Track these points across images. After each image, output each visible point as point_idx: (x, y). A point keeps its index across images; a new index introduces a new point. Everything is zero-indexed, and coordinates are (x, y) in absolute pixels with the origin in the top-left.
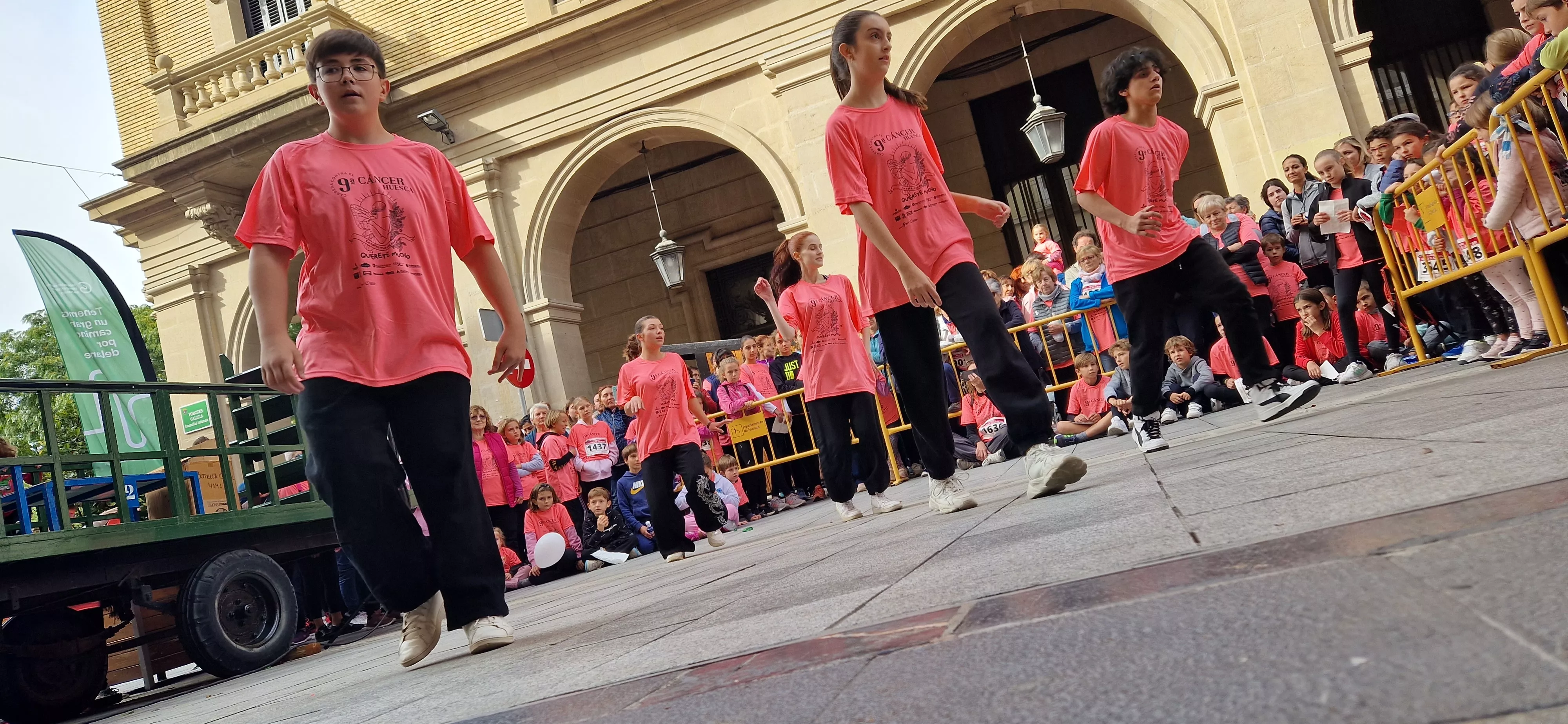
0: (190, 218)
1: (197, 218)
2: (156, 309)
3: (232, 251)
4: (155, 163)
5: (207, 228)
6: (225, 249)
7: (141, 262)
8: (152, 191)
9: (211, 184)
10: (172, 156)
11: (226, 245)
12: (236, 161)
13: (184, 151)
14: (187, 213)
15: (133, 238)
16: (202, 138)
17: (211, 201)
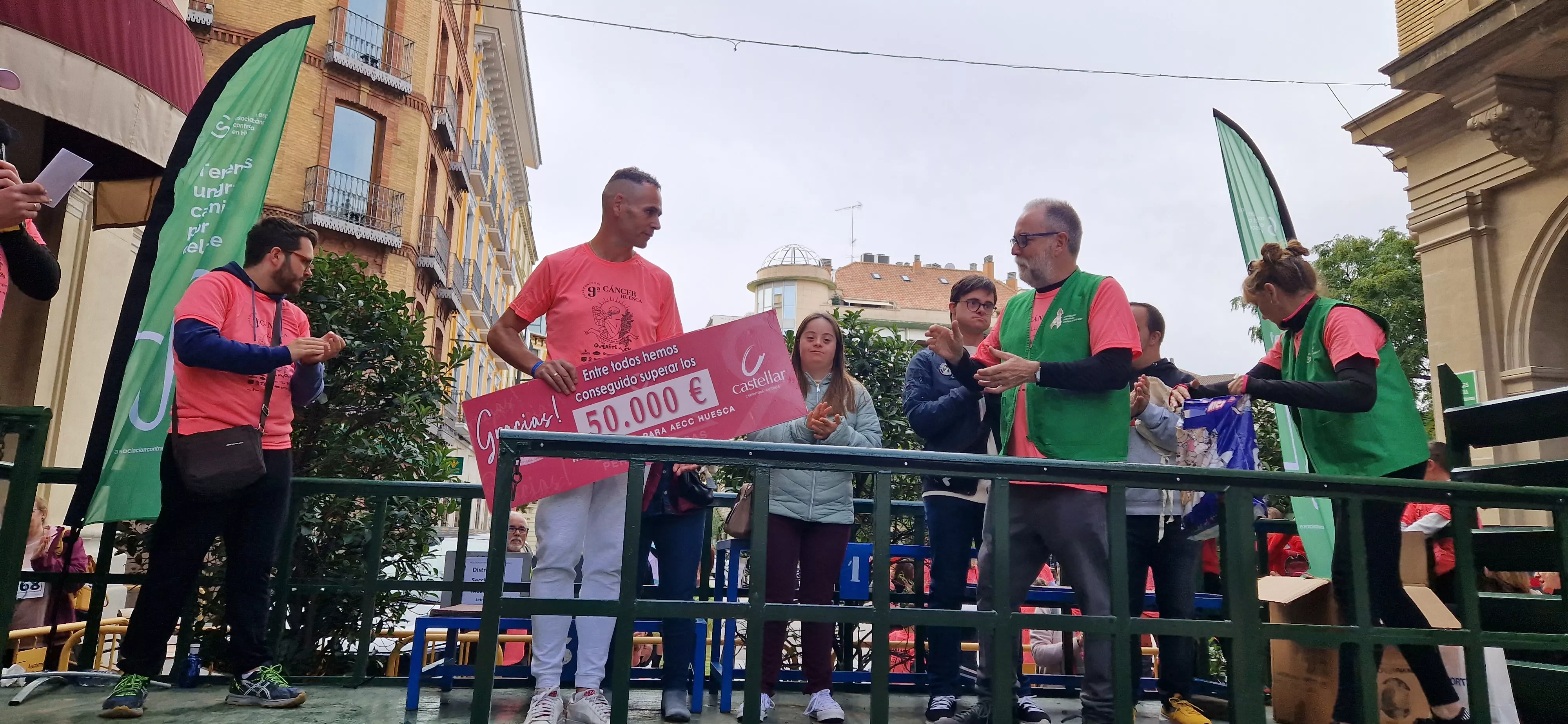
0: (1473, 129)
1: (1483, 127)
2: (1420, 250)
3: (1530, 169)
4: (1431, 60)
5: (1495, 139)
6: (1520, 167)
7: (1408, 190)
8: (1430, 99)
9: (1505, 79)
10: (1454, 47)
11: (1522, 161)
12: (1544, 39)
13: (1470, 38)
14: (1469, 122)
15: (1403, 162)
16: (1499, 15)
17: (1503, 100)
